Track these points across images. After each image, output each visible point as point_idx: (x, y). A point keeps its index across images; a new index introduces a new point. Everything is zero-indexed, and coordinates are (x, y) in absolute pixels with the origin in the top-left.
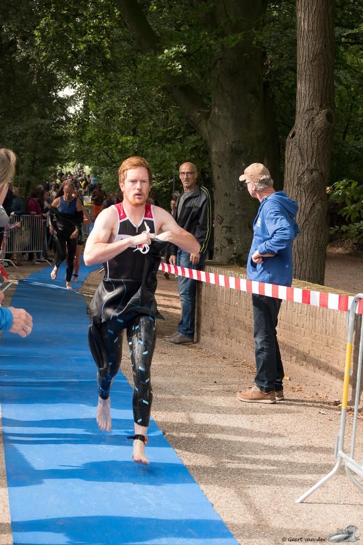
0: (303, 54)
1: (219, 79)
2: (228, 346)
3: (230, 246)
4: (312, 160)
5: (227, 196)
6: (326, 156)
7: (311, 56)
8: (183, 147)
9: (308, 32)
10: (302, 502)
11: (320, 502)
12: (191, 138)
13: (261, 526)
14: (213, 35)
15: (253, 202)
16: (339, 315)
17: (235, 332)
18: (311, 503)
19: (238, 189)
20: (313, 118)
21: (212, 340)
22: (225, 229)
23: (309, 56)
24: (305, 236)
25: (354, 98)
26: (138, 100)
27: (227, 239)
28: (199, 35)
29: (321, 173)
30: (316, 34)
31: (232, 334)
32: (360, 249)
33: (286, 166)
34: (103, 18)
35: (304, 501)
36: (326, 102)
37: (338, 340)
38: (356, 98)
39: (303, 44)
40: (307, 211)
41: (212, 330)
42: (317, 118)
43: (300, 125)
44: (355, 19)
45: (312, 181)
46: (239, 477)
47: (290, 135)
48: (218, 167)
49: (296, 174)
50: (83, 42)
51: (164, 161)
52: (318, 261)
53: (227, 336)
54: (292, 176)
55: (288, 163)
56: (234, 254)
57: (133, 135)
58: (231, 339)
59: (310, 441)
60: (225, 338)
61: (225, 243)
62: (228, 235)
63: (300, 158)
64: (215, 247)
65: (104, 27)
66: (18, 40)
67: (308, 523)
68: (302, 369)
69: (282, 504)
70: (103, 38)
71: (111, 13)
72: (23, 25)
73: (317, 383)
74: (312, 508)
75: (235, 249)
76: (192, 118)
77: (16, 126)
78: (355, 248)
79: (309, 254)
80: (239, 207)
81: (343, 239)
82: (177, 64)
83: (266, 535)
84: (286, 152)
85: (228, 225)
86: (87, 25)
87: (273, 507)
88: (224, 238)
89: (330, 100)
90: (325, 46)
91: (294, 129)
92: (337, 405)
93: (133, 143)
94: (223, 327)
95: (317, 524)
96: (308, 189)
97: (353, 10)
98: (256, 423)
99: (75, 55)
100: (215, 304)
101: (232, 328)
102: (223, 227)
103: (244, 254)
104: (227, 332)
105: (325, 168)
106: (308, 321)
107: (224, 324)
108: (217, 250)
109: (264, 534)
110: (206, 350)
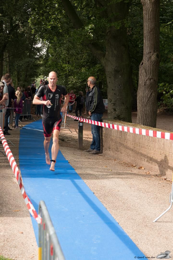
0: (146, 29)
1: (109, 40)
2: (116, 155)
3: (115, 112)
4: (150, 75)
5: (113, 90)
6: (156, 73)
7: (150, 30)
8: (94, 69)
9: (148, 19)
10: (156, 222)
11: (163, 221)
12: (97, 66)
13: (140, 232)
14: (106, 21)
15: (125, 93)
16: (166, 141)
17: (119, 149)
18: (160, 222)
19: (118, 87)
20: (151, 56)
21: (109, 152)
22: (112, 105)
23: (149, 30)
24: (148, 107)
25: (163, 46)
26: (72, 49)
27: (113, 109)
28: (100, 21)
29: (154, 80)
30: (152, 20)
31: (118, 150)
32: (167, 111)
33: (139, 77)
34: (58, 14)
35: (157, 221)
36: (156, 50)
37: (165, 152)
38: (164, 47)
39: (146, 25)
40: (149, 96)
41: (109, 148)
42: (152, 56)
43: (145, 59)
44: (163, 12)
45: (151, 83)
46: (128, 211)
47: (141, 64)
48: (109, 78)
49: (144, 81)
50: (49, 25)
51: (86, 76)
52: (153, 118)
53: (116, 151)
54: (142, 82)
55: (140, 76)
56: (117, 115)
57: (68, 64)
58: (118, 152)
59: (156, 195)
60: (115, 152)
61: (113, 110)
62: (114, 107)
63: (145, 74)
64: (108, 112)
65: (58, 18)
66: (20, 24)
67: (159, 231)
68: (150, 164)
69: (148, 223)
70: (58, 23)
71: (61, 12)
72: (22, 17)
73: (156, 170)
74: (160, 224)
75: (117, 113)
76: (97, 57)
77: (20, 62)
78: (165, 111)
79: (150, 115)
80: (118, 95)
81: (159, 107)
82: (91, 34)
83: (142, 236)
84: (139, 71)
85: (114, 103)
86: (51, 18)
87: (144, 224)
88: (112, 108)
89: (158, 49)
90: (156, 25)
91: (142, 61)
92: (166, 180)
93: (68, 67)
94: (114, 147)
95: (164, 231)
96: (149, 87)
97: (163, 8)
98: (133, 188)
99: (46, 30)
100: (111, 137)
101: (118, 147)
102: (111, 104)
103: (121, 115)
104: (116, 149)
105: (156, 78)
106: (152, 144)
107: (115, 146)
108: (109, 113)
109: (142, 235)
110: (107, 157)
